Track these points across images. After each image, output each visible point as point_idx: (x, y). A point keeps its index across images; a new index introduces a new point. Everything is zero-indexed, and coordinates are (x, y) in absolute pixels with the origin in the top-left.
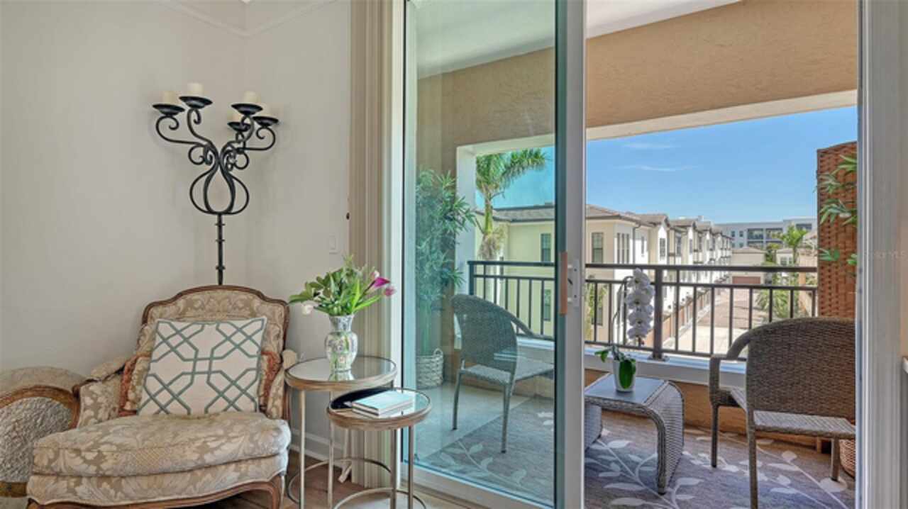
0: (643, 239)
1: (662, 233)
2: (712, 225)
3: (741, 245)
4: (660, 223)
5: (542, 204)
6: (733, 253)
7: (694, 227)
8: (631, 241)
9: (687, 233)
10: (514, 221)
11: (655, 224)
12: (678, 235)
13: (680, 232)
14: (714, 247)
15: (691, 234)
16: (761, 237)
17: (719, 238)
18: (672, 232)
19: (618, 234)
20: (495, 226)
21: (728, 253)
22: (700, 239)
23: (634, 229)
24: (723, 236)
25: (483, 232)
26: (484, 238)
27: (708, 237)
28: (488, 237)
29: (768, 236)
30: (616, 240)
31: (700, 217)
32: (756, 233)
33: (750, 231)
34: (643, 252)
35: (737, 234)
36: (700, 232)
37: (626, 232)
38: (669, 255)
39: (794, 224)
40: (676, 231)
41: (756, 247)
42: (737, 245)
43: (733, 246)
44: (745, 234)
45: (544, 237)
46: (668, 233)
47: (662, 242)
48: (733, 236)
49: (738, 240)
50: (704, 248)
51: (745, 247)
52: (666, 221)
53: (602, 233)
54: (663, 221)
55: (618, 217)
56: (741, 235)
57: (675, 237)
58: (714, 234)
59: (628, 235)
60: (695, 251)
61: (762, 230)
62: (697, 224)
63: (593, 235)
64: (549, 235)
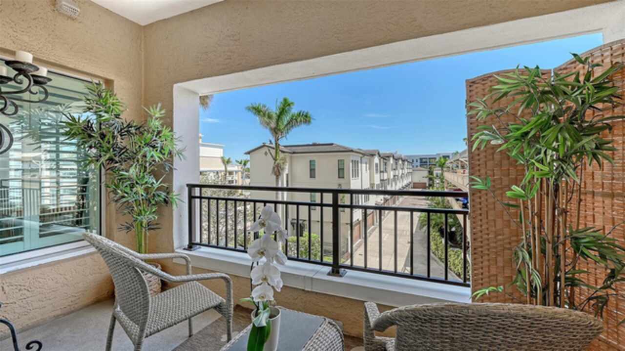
0: (366, 163)
1: (376, 160)
2: (403, 157)
3: (417, 166)
4: (375, 155)
5: (311, 143)
6: (413, 170)
8: (359, 164)
9: (389, 160)
10: (294, 153)
11: (373, 155)
12: (385, 161)
13: (386, 160)
14: (397, 167)
15: (392, 161)
16: (426, 162)
17: (406, 163)
18: (382, 160)
19: (352, 161)
20: (281, 155)
21: (411, 171)
22: (396, 163)
23: (361, 158)
24: (408, 162)
25: (274, 159)
26: (275, 163)
27: (400, 162)
28: (277, 162)
29: (430, 162)
30: (351, 164)
31: (397, 152)
32: (424, 160)
33: (421, 159)
34: (366, 170)
35: (415, 161)
36: (396, 160)
37: (357, 160)
38: (381, 172)
39: (441, 156)
40: (384, 159)
41: (424, 167)
42: (415, 166)
43: (413, 167)
44: (419, 161)
45: (311, 162)
46: (380, 160)
47: (377, 165)
48: (413, 161)
49: (415, 164)
50: (399, 167)
51: (419, 168)
52: (379, 153)
53: (343, 160)
54: (377, 153)
55: (352, 151)
56: (417, 161)
57: (383, 162)
58: (403, 161)
59: (358, 162)
60: (394, 169)
61: (426, 158)
62: (395, 156)
63: (339, 161)
64: (314, 161)
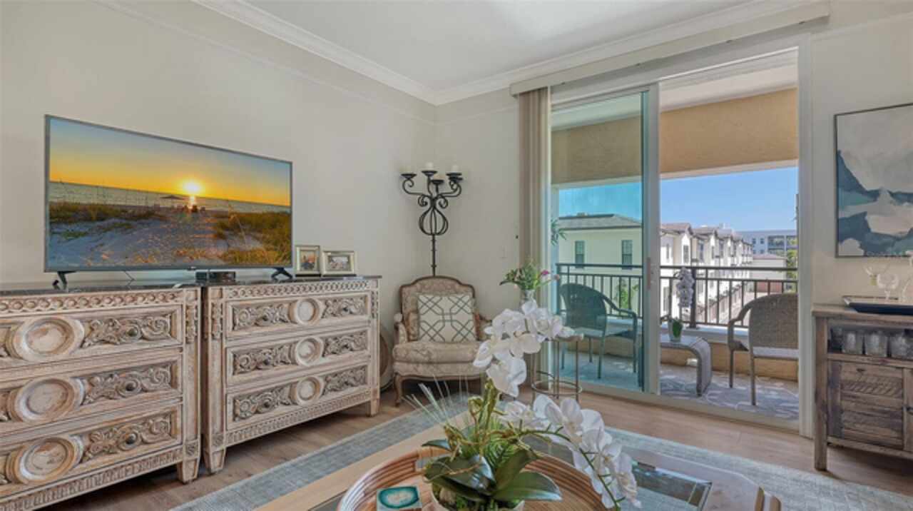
0: (668, 246)
1: (685, 240)
2: (734, 233)
3: (762, 252)
4: (684, 232)
5: (575, 215)
6: (754, 259)
7: (716, 235)
9: (709, 240)
11: (679, 233)
12: (700, 242)
13: (702, 240)
14: (735, 253)
15: (713, 241)
16: (781, 243)
17: (740, 245)
18: (695, 240)
21: (750, 259)
22: (722, 246)
24: (744, 243)
27: (729, 243)
29: (788, 243)
31: (722, 225)
32: (776, 240)
33: (771, 239)
34: (668, 257)
35: (758, 242)
36: (721, 240)
38: (693, 260)
40: (699, 238)
41: (778, 254)
42: (758, 251)
43: (754, 252)
44: (766, 241)
45: (578, 244)
46: (691, 240)
47: (686, 248)
48: (754, 242)
49: (758, 246)
50: (726, 253)
51: (766, 254)
52: (690, 229)
53: (631, 241)
54: (686, 230)
56: (762, 242)
57: (698, 244)
58: (735, 241)
60: (717, 257)
61: (782, 237)
62: (719, 232)
63: (623, 242)
64: (583, 242)
